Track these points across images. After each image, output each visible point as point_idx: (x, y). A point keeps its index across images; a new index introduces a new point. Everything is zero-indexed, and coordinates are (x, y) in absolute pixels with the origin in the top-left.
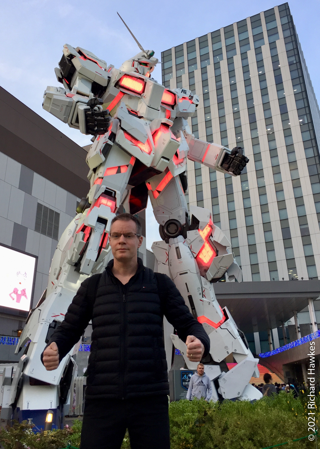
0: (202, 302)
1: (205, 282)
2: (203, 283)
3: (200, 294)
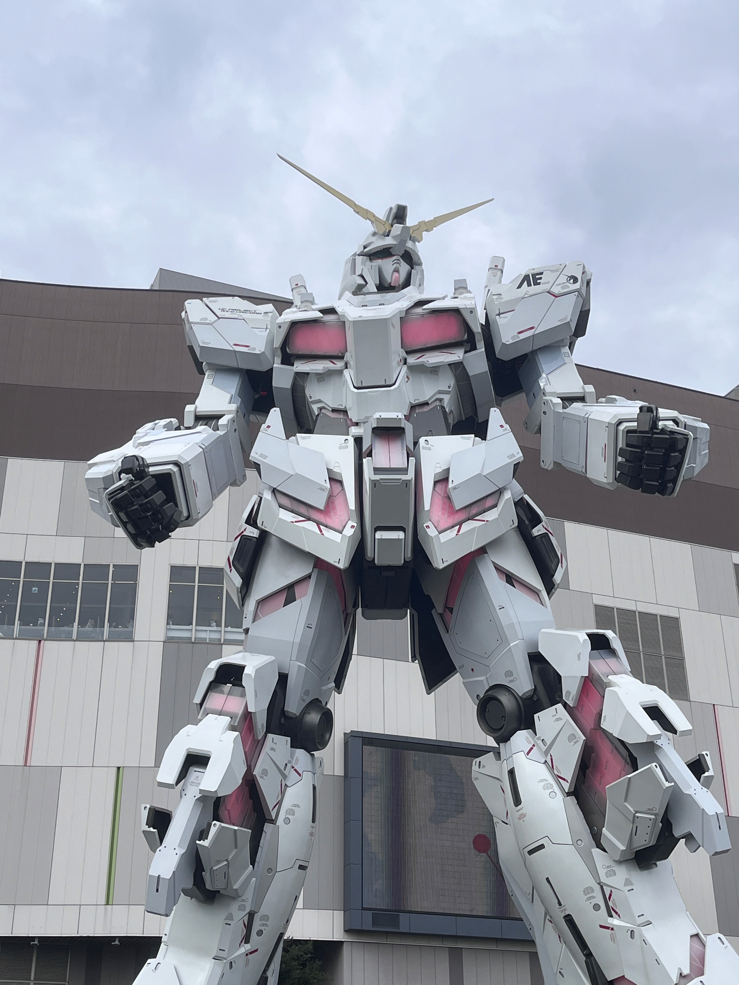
0: (609, 931)
1: (608, 867)
2: (602, 872)
3: (597, 907)
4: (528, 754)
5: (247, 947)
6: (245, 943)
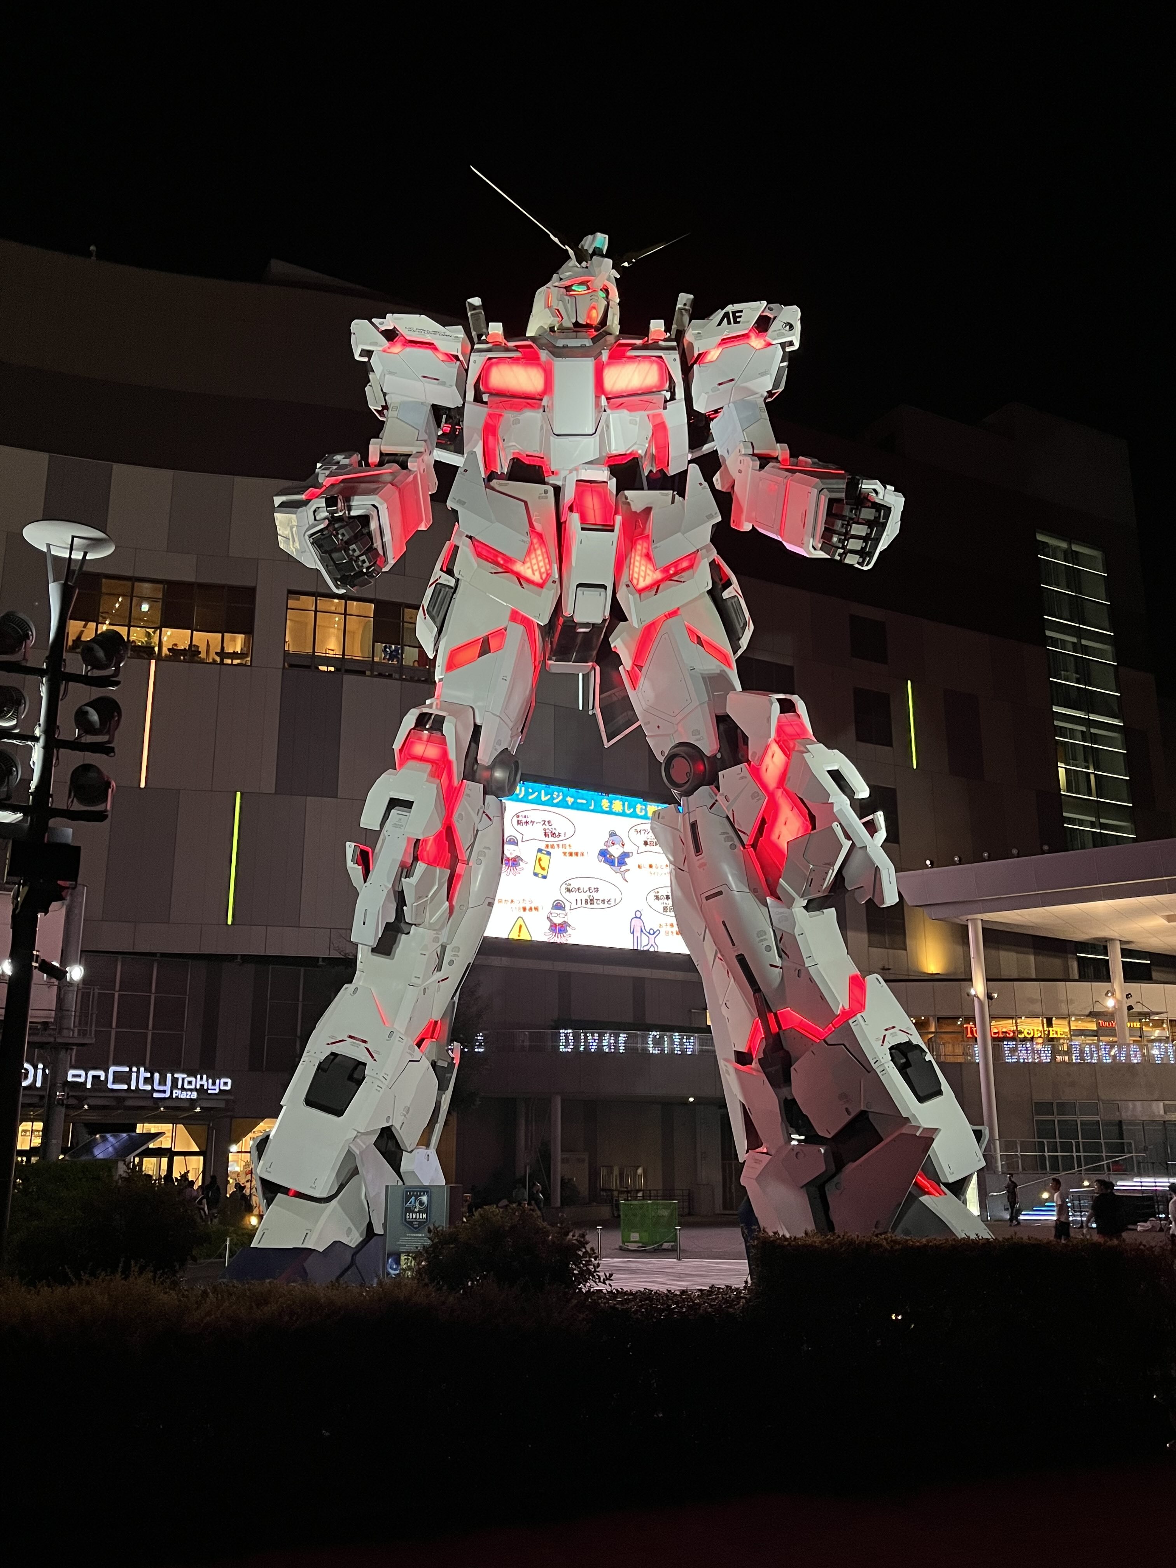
0: (778, 969)
3: (768, 948)
4: (711, 808)
5: (439, 975)
6: (438, 971)
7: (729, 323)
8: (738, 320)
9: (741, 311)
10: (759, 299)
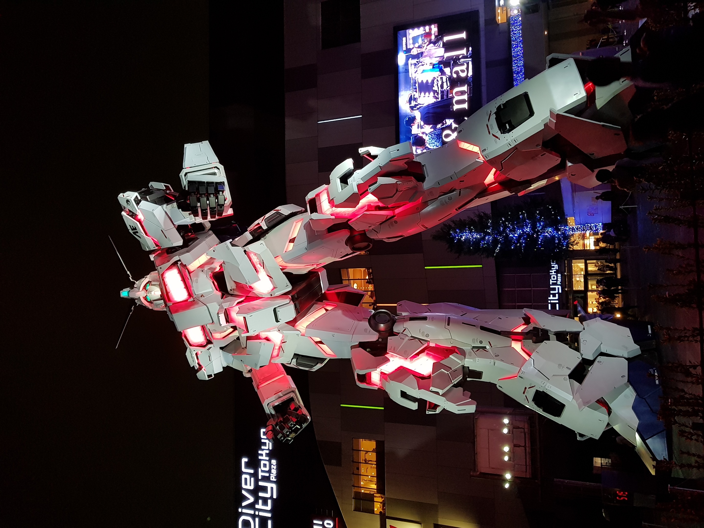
3: (450, 198)
4: (377, 232)
5: (488, 347)
6: (486, 348)
7: (137, 232)
8: (134, 228)
9: (130, 226)
10: (121, 217)
